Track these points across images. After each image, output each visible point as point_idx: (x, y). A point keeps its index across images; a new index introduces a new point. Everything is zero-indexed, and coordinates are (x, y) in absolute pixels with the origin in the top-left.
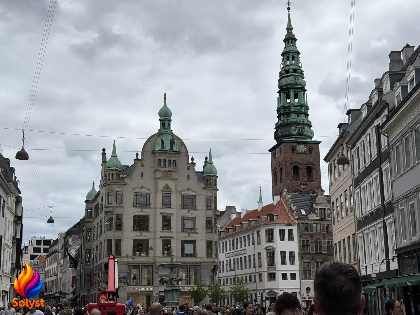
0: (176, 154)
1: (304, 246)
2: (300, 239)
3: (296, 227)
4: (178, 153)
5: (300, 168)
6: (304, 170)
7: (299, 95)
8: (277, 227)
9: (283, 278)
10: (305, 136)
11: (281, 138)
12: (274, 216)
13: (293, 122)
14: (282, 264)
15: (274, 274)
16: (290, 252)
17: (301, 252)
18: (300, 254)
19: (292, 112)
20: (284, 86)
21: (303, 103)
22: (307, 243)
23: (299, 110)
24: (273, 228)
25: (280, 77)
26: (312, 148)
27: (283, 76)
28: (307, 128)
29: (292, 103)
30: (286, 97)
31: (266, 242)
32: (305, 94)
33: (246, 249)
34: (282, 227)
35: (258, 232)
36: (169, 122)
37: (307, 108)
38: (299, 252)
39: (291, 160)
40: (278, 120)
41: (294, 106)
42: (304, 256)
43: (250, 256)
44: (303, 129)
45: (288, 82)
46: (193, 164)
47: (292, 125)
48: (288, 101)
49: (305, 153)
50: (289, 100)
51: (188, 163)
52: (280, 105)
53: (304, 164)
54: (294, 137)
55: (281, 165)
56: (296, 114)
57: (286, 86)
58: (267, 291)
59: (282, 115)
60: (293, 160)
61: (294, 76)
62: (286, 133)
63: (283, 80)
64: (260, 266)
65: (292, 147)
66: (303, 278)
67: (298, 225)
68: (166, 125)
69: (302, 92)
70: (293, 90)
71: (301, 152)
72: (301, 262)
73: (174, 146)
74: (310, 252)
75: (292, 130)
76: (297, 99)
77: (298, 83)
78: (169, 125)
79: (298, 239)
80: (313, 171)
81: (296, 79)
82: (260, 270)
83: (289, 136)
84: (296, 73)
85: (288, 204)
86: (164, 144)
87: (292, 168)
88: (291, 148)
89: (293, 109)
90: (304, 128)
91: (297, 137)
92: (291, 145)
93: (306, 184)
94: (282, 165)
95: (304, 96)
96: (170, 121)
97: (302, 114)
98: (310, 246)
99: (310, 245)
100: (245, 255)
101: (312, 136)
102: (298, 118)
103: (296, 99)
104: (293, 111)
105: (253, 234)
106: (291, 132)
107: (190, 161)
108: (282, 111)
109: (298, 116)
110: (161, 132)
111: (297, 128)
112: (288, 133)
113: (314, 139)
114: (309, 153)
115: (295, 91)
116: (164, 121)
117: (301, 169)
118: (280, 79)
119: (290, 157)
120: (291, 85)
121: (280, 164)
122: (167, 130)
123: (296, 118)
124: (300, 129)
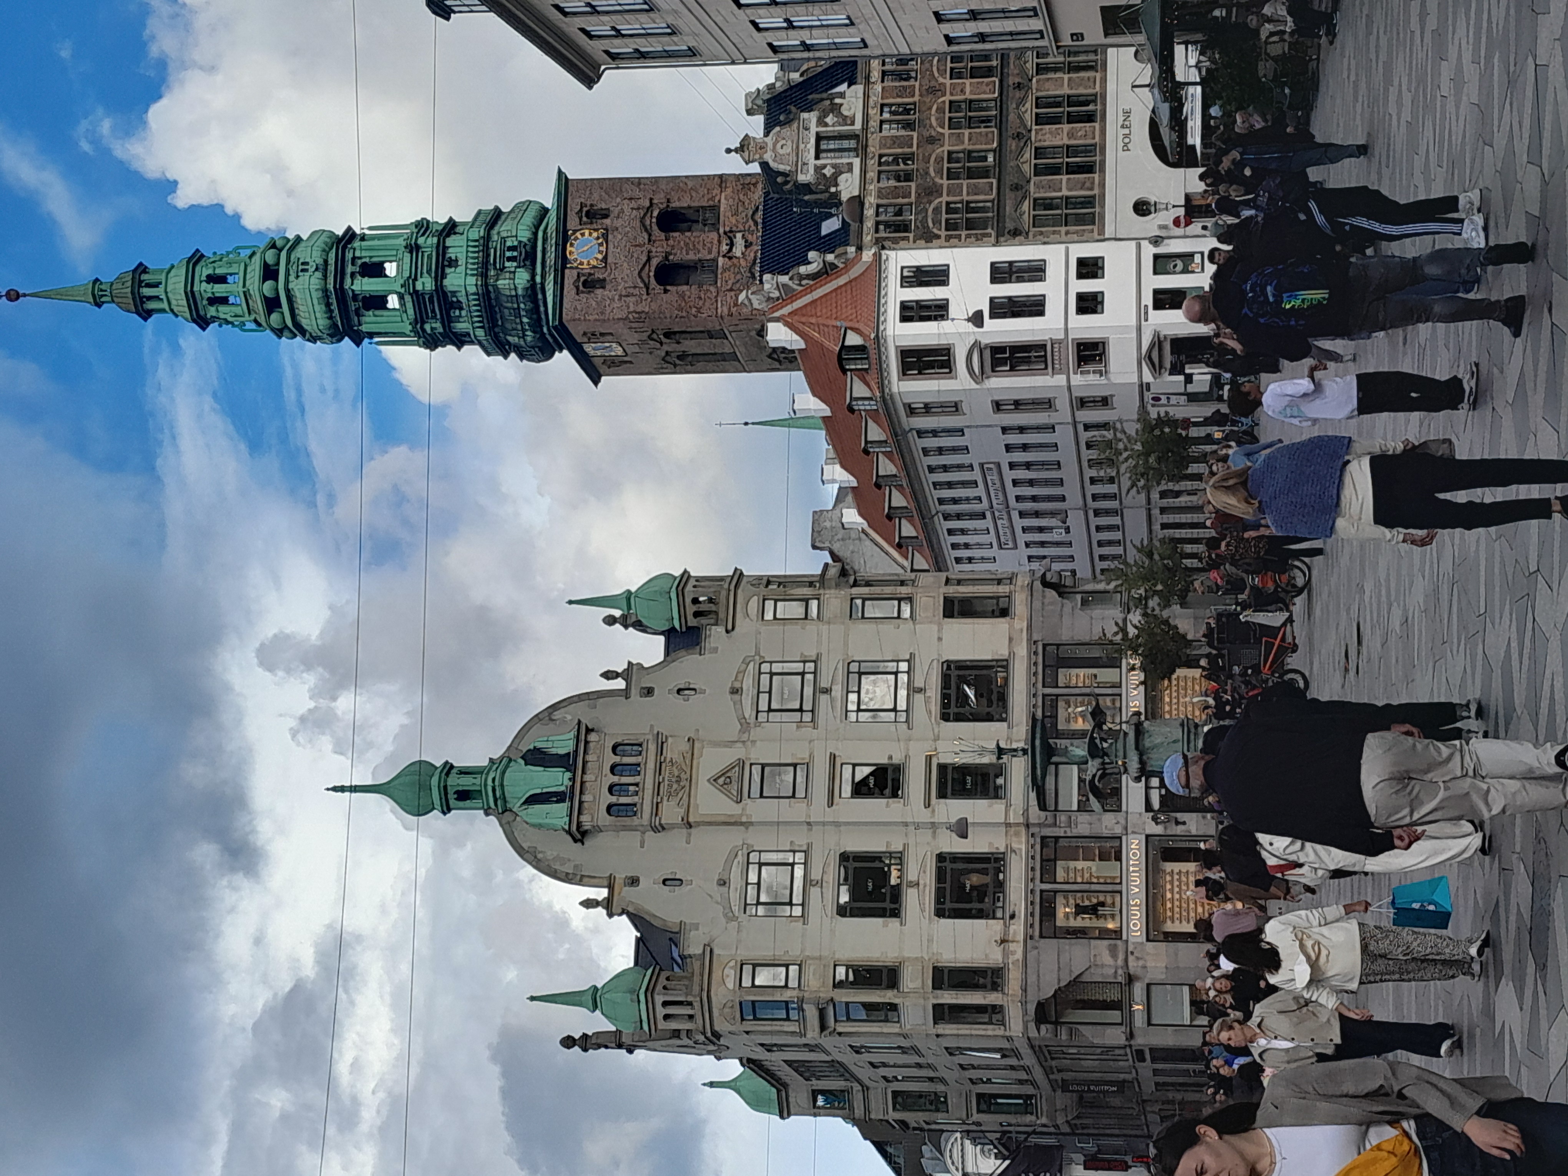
0: (587, 743)
1: (970, 225)
2: (938, 237)
3: (892, 254)
4: (584, 732)
5: (666, 258)
6: (671, 242)
7: (371, 257)
8: (890, 332)
9: (1094, 311)
10: (535, 234)
11: (543, 334)
12: (847, 343)
13: (479, 283)
14: (1041, 313)
15: (1079, 345)
16: (994, 280)
17: (993, 234)
18: (1002, 239)
19: (440, 289)
20: (331, 318)
21: (401, 242)
22: (956, 211)
23: (430, 257)
24: (897, 347)
25: (295, 336)
26: (585, 209)
27: (289, 323)
28: (504, 228)
29: (402, 286)
30: (378, 312)
31: (952, 378)
32: (367, 232)
33: (982, 465)
34: (892, 311)
35: (911, 411)
36: (454, 771)
37: (423, 226)
38: (994, 245)
39: (633, 295)
40: (472, 343)
41: (416, 279)
42: (1010, 225)
43: (1008, 448)
44: (509, 244)
45: (315, 302)
46: (630, 672)
47: (491, 288)
48: (393, 302)
49: (605, 237)
50: (389, 298)
51: (626, 693)
52: (409, 336)
53: (650, 240)
54: (538, 279)
55: (655, 336)
56: (448, 270)
57: (331, 311)
58: (1148, 377)
59: (450, 327)
60: (635, 287)
61: (292, 278)
62: (523, 313)
63: (304, 323)
64: (1047, 404)
65: (581, 288)
66: (1096, 228)
67: (883, 248)
68: (466, 783)
69: (357, 244)
70: (348, 280)
71: (600, 252)
72: (1031, 234)
73: (554, 751)
74: (991, 197)
75: (512, 287)
76: (387, 265)
77: (320, 261)
78: (465, 772)
79: (941, 247)
80: (675, 204)
81: (303, 270)
82: (1063, 404)
83: (535, 301)
84: (277, 271)
85: (800, 288)
86: (545, 790)
87: (666, 291)
88: (583, 292)
89: (426, 283)
90: (504, 239)
91: (539, 270)
92: (574, 291)
93: (730, 235)
94: (653, 331)
95: (373, 238)
96: (448, 768)
97: (445, 248)
98: (971, 198)
99: (966, 198)
100: (1005, 468)
101: (537, 207)
102: (462, 262)
103: (388, 272)
104: (436, 281)
105: (921, 433)
106: (520, 292)
107: (619, 684)
108: (434, 326)
109: (454, 263)
110: (496, 805)
111: (504, 268)
112: (522, 306)
113: (549, 201)
114: (607, 221)
115: (353, 275)
116: (451, 791)
117: (668, 254)
118: (303, 332)
119: (621, 296)
120: (325, 291)
121: (650, 338)
122: (486, 780)
123: (461, 269)
124: (508, 254)
